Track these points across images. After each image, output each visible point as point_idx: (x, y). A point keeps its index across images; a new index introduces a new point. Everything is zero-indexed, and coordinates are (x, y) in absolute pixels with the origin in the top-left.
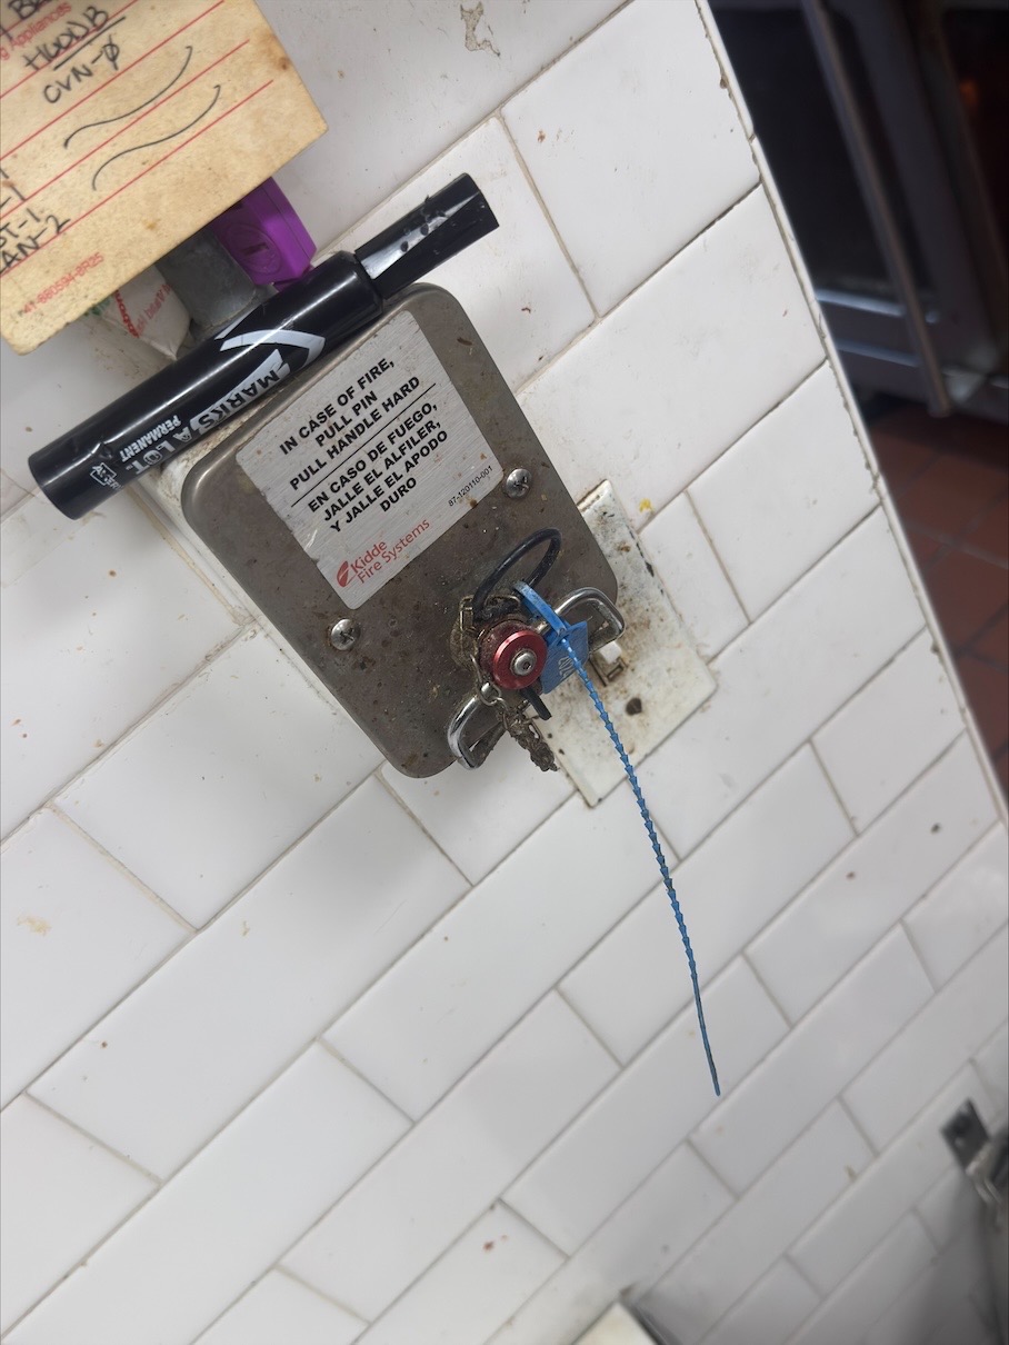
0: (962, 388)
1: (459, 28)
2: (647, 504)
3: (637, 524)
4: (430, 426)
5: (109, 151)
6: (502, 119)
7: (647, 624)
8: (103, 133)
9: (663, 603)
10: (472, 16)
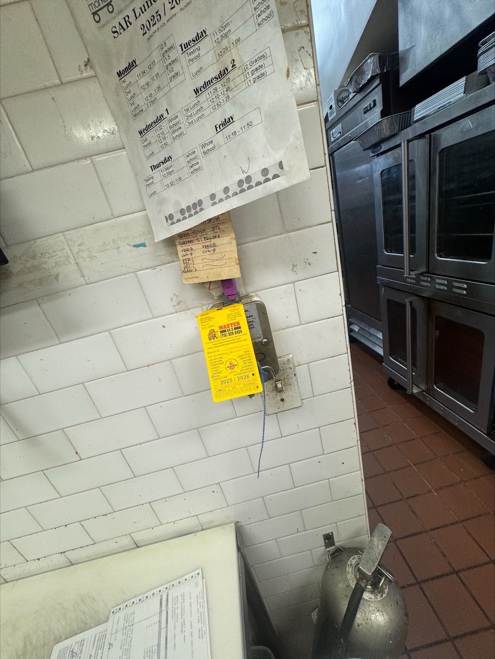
0: (415, 390)
1: (291, 267)
2: (299, 362)
3: (296, 365)
4: (252, 324)
5: (207, 264)
6: (294, 285)
7: (291, 385)
8: (208, 261)
9: (296, 383)
10: (294, 266)
